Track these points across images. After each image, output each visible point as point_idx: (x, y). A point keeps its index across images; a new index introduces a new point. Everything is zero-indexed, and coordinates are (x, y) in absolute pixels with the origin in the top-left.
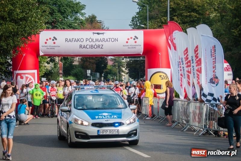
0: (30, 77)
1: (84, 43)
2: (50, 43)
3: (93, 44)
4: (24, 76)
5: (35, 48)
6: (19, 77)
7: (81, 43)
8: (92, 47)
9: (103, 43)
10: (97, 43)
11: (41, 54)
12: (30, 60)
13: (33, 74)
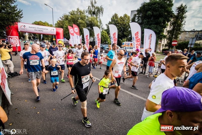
0: (15, 39)
1: (36, 29)
2: (23, 27)
3: (40, 30)
4: (13, 38)
5: (17, 29)
6: (10, 38)
7: (34, 29)
8: (39, 31)
9: (43, 30)
10: (41, 30)
11: (19, 31)
12: (15, 33)
13: (17, 38)
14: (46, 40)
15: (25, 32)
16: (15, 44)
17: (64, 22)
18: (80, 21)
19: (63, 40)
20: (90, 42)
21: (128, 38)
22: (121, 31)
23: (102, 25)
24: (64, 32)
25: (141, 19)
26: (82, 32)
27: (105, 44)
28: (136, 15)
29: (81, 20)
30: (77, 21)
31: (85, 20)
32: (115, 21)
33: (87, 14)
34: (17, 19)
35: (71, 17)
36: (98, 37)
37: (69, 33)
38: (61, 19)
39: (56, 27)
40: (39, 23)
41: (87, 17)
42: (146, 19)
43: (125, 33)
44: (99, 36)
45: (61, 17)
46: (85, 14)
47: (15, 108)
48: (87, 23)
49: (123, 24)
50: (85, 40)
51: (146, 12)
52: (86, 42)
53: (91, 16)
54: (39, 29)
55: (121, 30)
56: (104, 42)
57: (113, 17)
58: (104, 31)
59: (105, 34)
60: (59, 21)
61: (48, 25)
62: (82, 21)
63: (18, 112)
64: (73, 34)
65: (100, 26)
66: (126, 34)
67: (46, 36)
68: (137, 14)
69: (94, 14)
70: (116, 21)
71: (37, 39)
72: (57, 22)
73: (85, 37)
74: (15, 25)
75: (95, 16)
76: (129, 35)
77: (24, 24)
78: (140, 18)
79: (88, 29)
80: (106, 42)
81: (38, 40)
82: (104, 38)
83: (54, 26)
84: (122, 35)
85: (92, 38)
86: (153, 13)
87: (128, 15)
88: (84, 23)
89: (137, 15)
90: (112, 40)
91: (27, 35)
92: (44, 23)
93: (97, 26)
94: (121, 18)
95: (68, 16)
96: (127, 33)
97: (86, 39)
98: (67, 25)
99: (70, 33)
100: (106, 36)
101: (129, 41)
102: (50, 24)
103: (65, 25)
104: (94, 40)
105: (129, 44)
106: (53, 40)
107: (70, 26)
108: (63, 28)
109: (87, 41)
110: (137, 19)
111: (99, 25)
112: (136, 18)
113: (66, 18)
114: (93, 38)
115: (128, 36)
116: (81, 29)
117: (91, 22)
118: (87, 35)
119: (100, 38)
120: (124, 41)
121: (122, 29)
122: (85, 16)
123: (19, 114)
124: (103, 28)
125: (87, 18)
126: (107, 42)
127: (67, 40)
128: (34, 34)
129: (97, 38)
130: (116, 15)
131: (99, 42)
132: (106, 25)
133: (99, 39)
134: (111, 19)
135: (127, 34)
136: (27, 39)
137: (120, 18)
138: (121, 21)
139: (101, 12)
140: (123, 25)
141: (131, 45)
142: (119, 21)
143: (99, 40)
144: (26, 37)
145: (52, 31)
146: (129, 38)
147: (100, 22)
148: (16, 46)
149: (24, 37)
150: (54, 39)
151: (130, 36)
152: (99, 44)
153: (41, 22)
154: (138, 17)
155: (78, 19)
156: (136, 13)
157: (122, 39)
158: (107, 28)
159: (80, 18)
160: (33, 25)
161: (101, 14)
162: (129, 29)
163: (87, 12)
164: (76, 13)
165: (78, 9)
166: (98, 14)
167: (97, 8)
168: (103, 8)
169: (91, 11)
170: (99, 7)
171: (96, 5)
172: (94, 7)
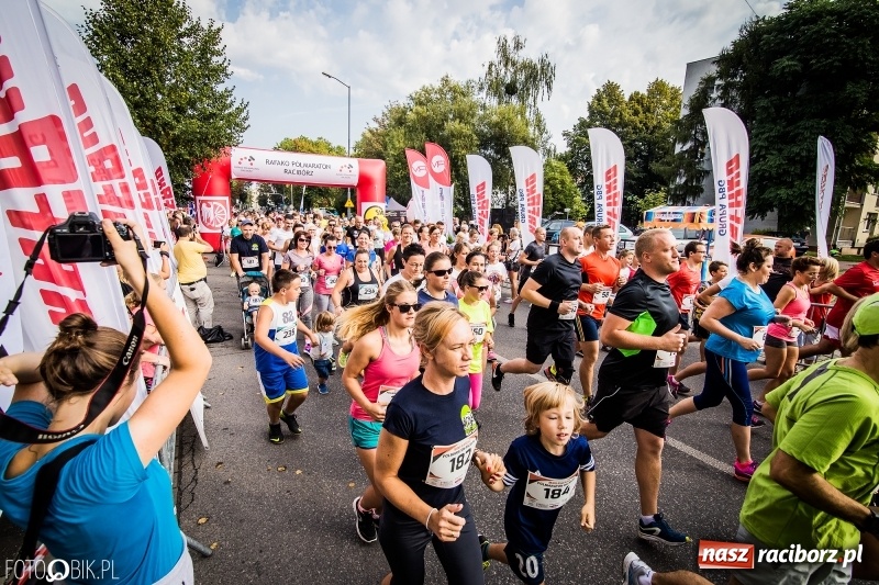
0: (220, 205)
1: (290, 168)
2: (246, 163)
3: (302, 169)
4: (211, 204)
5: (227, 170)
6: (204, 205)
7: (285, 167)
8: (299, 173)
9: (313, 169)
10: (306, 169)
11: (234, 176)
12: (219, 184)
13: (224, 203)
14: (321, 205)
15: (250, 181)
16: (218, 223)
17: (388, 135)
18: (453, 125)
19: (383, 206)
20: (494, 212)
21: (672, 186)
22: (636, 156)
23: (544, 135)
24: (387, 176)
25: (743, 96)
26: (457, 171)
27: (560, 217)
28: (715, 79)
29: (458, 120)
30: (441, 127)
31: (475, 120)
32: (606, 113)
33: (483, 94)
34: (230, 138)
35: (417, 113)
36: (532, 191)
37: (407, 178)
38: (377, 125)
39: (358, 156)
40: (300, 144)
41: (484, 107)
42: (767, 96)
43: (655, 166)
44: (534, 187)
45: (380, 116)
46: (475, 98)
48: (480, 135)
49: (645, 124)
50: (475, 205)
51: (768, 63)
52: (477, 212)
53: (499, 104)
54: (299, 168)
55: (638, 154)
56: (554, 209)
57: (598, 98)
58: (554, 163)
59: (562, 173)
60: (371, 131)
61: (331, 151)
62: (462, 125)
64: (424, 183)
65: (538, 143)
66: (662, 168)
67: (320, 190)
68: (721, 77)
69: (512, 94)
70: (614, 115)
71: (288, 202)
72: (363, 135)
73: (473, 191)
74: (223, 158)
75: (514, 100)
76: (676, 174)
77: (248, 153)
78: (734, 93)
79: (487, 157)
80: (562, 210)
81: (292, 207)
82: (553, 193)
83: (352, 152)
84: (641, 175)
85: (501, 196)
86: (805, 62)
87: (671, 86)
88: (469, 132)
89: (718, 82)
90: (600, 198)
91: (254, 190)
92: (316, 144)
93: (525, 142)
94: (636, 98)
95: (404, 113)
96: (668, 164)
97: (476, 198)
98: (402, 145)
99: (414, 176)
100: (563, 183)
101: (675, 204)
102: (334, 145)
103: (394, 148)
104: (508, 202)
105: (679, 217)
106: (346, 205)
107: (413, 148)
108: (384, 159)
109: (483, 207)
110: (721, 98)
111: (533, 139)
112: (714, 95)
113: (399, 118)
114: (506, 192)
115: (674, 181)
116: (456, 157)
117: (500, 129)
118: (483, 184)
119: (539, 195)
120: (655, 205)
121: (639, 148)
122: (473, 106)
124: (553, 147)
125: (481, 113)
126: (567, 210)
127: (400, 207)
128: (280, 186)
129: (525, 193)
130: (611, 91)
131: (533, 212)
133: (533, 198)
134: (590, 107)
135: (664, 171)
136: (255, 206)
137: (631, 99)
138: (636, 113)
139: (543, 84)
140: (647, 128)
141: (692, 221)
142: (627, 115)
143: (533, 204)
144: (251, 197)
145: (346, 170)
146: (679, 187)
147: (539, 124)
148: (220, 231)
149: (244, 197)
150: (349, 204)
151: (681, 181)
152: (533, 221)
153: (305, 139)
154: (726, 89)
155: (447, 121)
156: (713, 70)
157: (642, 196)
158: (569, 149)
159: (451, 116)
160: (276, 152)
161: (541, 91)
162: (678, 148)
163: (481, 89)
164: (439, 96)
165: (446, 81)
166: (528, 90)
167: (524, 66)
168: (552, 65)
169: (498, 84)
170: (535, 61)
171: (520, 57)
172: (514, 64)
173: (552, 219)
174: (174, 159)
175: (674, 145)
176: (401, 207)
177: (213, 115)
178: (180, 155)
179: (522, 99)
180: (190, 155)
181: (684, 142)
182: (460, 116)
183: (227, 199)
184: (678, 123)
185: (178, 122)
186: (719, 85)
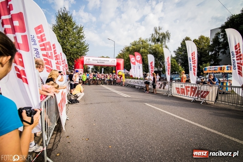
1: (98, 61)
2: (88, 60)
3: (102, 62)
5: (83, 62)
9: (104, 62)
10: (103, 62)
11: (84, 64)
12: (81, 66)
13: (82, 71)
18: (141, 50)
19: (123, 71)
24: (124, 64)
27: (174, 74)
29: (144, 49)
30: (139, 51)
31: (148, 49)
33: (150, 42)
34: (84, 53)
35: (132, 48)
36: (168, 62)
37: (129, 64)
38: (122, 52)
39: (117, 58)
41: (150, 45)
46: (148, 43)
47: (67, 135)
50: (150, 68)
52: (150, 70)
53: (155, 44)
57: (184, 41)
58: (172, 59)
59: (174, 62)
63: (68, 141)
64: (134, 63)
66: (205, 59)
69: (158, 41)
73: (149, 64)
75: (159, 43)
80: (175, 72)
87: (206, 37)
88: (147, 52)
90: (190, 61)
94: (195, 41)
95: (129, 48)
96: (207, 58)
97: (150, 66)
103: (126, 57)
105: (216, 69)
106: (113, 72)
108: (123, 59)
109: (152, 69)
110: (223, 38)
112: (221, 37)
113: (128, 50)
116: (143, 58)
117: (155, 50)
122: (148, 45)
123: (69, 144)
125: (150, 47)
132: (174, 52)
133: (168, 64)
134: (181, 44)
139: (167, 38)
141: (221, 70)
143: (168, 66)
145: (113, 62)
152: (168, 71)
156: (220, 31)
158: (176, 56)
161: (167, 40)
162: (210, 53)
163: (150, 40)
164: (138, 43)
165: (140, 39)
166: (163, 40)
167: (161, 34)
168: (169, 33)
169: (154, 39)
170: (165, 32)
171: (161, 32)
172: (159, 34)
173: (172, 74)
174: (70, 58)
175: (209, 52)
176: (128, 72)
177: (80, 47)
178: (71, 57)
179: (161, 42)
180: (74, 57)
181: (212, 52)
182: (144, 47)
183: (82, 70)
184: (209, 46)
185: (71, 49)
186: (222, 34)
